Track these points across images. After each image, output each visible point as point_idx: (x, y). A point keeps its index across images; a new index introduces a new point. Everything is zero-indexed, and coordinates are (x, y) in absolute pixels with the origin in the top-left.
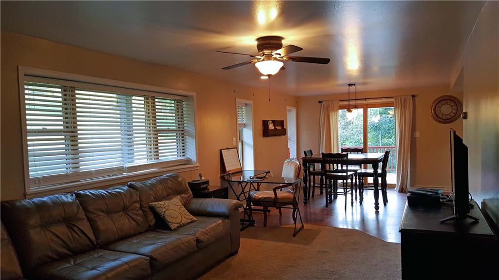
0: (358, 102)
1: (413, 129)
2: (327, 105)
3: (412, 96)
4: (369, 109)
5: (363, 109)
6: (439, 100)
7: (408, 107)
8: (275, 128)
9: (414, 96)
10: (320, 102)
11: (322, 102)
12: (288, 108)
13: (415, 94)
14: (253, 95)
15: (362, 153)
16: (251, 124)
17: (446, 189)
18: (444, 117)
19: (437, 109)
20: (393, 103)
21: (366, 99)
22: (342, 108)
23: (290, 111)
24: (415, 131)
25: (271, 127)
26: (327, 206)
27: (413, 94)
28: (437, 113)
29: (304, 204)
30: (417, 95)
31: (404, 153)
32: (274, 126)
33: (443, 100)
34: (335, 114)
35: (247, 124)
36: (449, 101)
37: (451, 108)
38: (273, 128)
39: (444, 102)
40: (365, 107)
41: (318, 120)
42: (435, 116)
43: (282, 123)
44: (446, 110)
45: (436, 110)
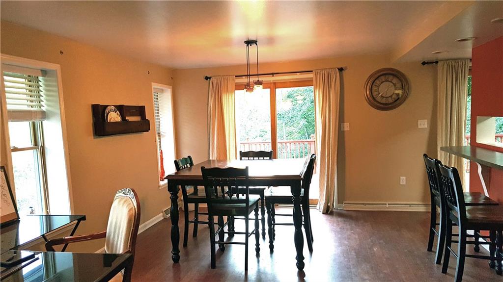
0: (261, 79)
1: (341, 119)
2: (217, 83)
3: (339, 69)
4: (278, 90)
5: (269, 89)
6: (377, 76)
7: (333, 86)
8: (123, 119)
9: (341, 70)
10: (207, 78)
11: (210, 78)
12: (155, 86)
13: (343, 66)
14: (61, 53)
15: (270, 159)
16: (59, 112)
17: (387, 206)
18: (384, 101)
19: (374, 88)
20: (312, 81)
21: (273, 74)
22: (239, 87)
23: (162, 91)
24: (344, 122)
25: (114, 117)
26: (213, 265)
27: (340, 67)
28: (375, 94)
29: (172, 262)
30: (346, 68)
31: (328, 155)
32: (122, 115)
33: (382, 75)
34: (230, 97)
35: (51, 112)
36: (391, 77)
37: (393, 86)
38: (119, 119)
39: (383, 78)
40: (273, 87)
41: (207, 106)
42: (371, 99)
43: (140, 111)
44: (388, 90)
45: (373, 91)
